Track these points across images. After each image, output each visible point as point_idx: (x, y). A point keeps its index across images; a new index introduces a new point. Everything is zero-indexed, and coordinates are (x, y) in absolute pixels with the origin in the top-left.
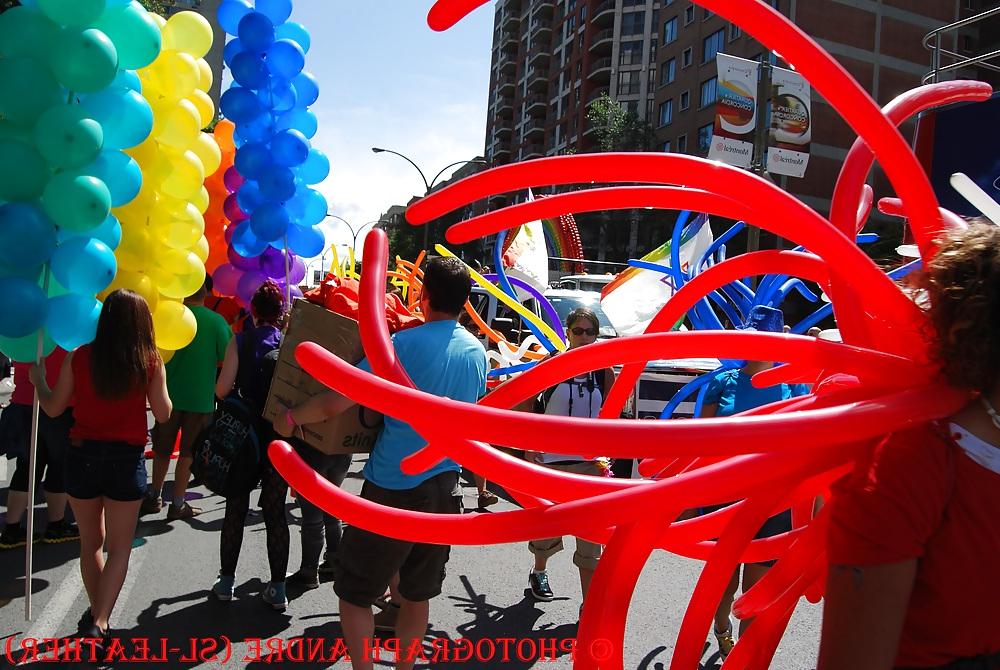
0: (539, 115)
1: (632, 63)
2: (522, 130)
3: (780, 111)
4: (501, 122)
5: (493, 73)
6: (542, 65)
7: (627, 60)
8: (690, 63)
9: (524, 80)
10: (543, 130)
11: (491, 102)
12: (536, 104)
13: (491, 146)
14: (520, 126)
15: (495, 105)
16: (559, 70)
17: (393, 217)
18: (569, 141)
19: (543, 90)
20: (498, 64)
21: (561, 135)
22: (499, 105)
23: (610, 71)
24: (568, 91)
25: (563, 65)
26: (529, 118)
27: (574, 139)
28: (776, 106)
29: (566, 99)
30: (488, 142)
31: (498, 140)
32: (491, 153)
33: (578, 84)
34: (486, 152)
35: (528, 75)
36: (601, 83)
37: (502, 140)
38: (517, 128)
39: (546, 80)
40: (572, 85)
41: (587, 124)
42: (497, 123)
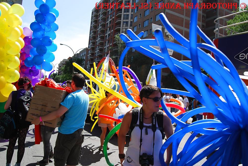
0: (102, 38)
1: (126, 26)
2: (98, 41)
3: (167, 39)
4: (93, 39)
5: (91, 27)
6: (103, 26)
7: (125, 26)
8: (140, 27)
9: (99, 29)
10: (103, 42)
11: (90, 34)
12: (102, 35)
13: (90, 45)
14: (98, 40)
15: (91, 35)
16: (108, 27)
17: (64, 62)
18: (110, 45)
19: (103, 32)
20: (92, 25)
21: (108, 43)
22: (92, 35)
23: (120, 28)
24: (110, 32)
25: (108, 26)
26: (100, 39)
27: (111, 44)
28: (166, 38)
29: (109, 35)
30: (89, 44)
31: (92, 44)
32: (90, 47)
33: (112, 31)
34: (89, 47)
35: (100, 28)
36: (118, 31)
37: (93, 44)
38: (96, 41)
39: (104, 29)
40: (111, 31)
41: (114, 41)
42: (92, 40)
